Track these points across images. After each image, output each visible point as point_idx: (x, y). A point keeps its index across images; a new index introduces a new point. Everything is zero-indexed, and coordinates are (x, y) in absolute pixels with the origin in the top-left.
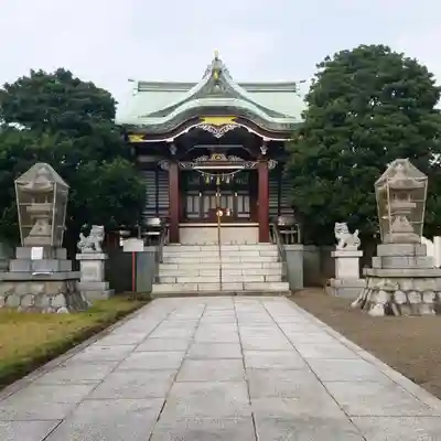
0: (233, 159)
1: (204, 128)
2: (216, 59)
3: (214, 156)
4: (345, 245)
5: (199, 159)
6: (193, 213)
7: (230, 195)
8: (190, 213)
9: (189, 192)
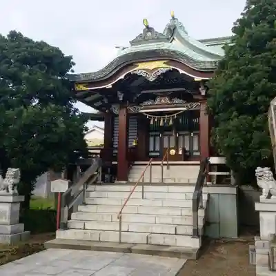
0: (176, 101)
1: (138, 73)
2: (173, 18)
3: (158, 99)
4: (270, 196)
5: (146, 103)
6: (154, 151)
7: (186, 135)
8: (152, 152)
9: (151, 134)
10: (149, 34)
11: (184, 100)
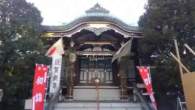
0: (105, 50)
3: (95, 48)
5: (86, 50)
6: (83, 80)
7: (102, 71)
8: (81, 80)
9: (81, 69)
10: (97, 8)
11: (110, 49)
